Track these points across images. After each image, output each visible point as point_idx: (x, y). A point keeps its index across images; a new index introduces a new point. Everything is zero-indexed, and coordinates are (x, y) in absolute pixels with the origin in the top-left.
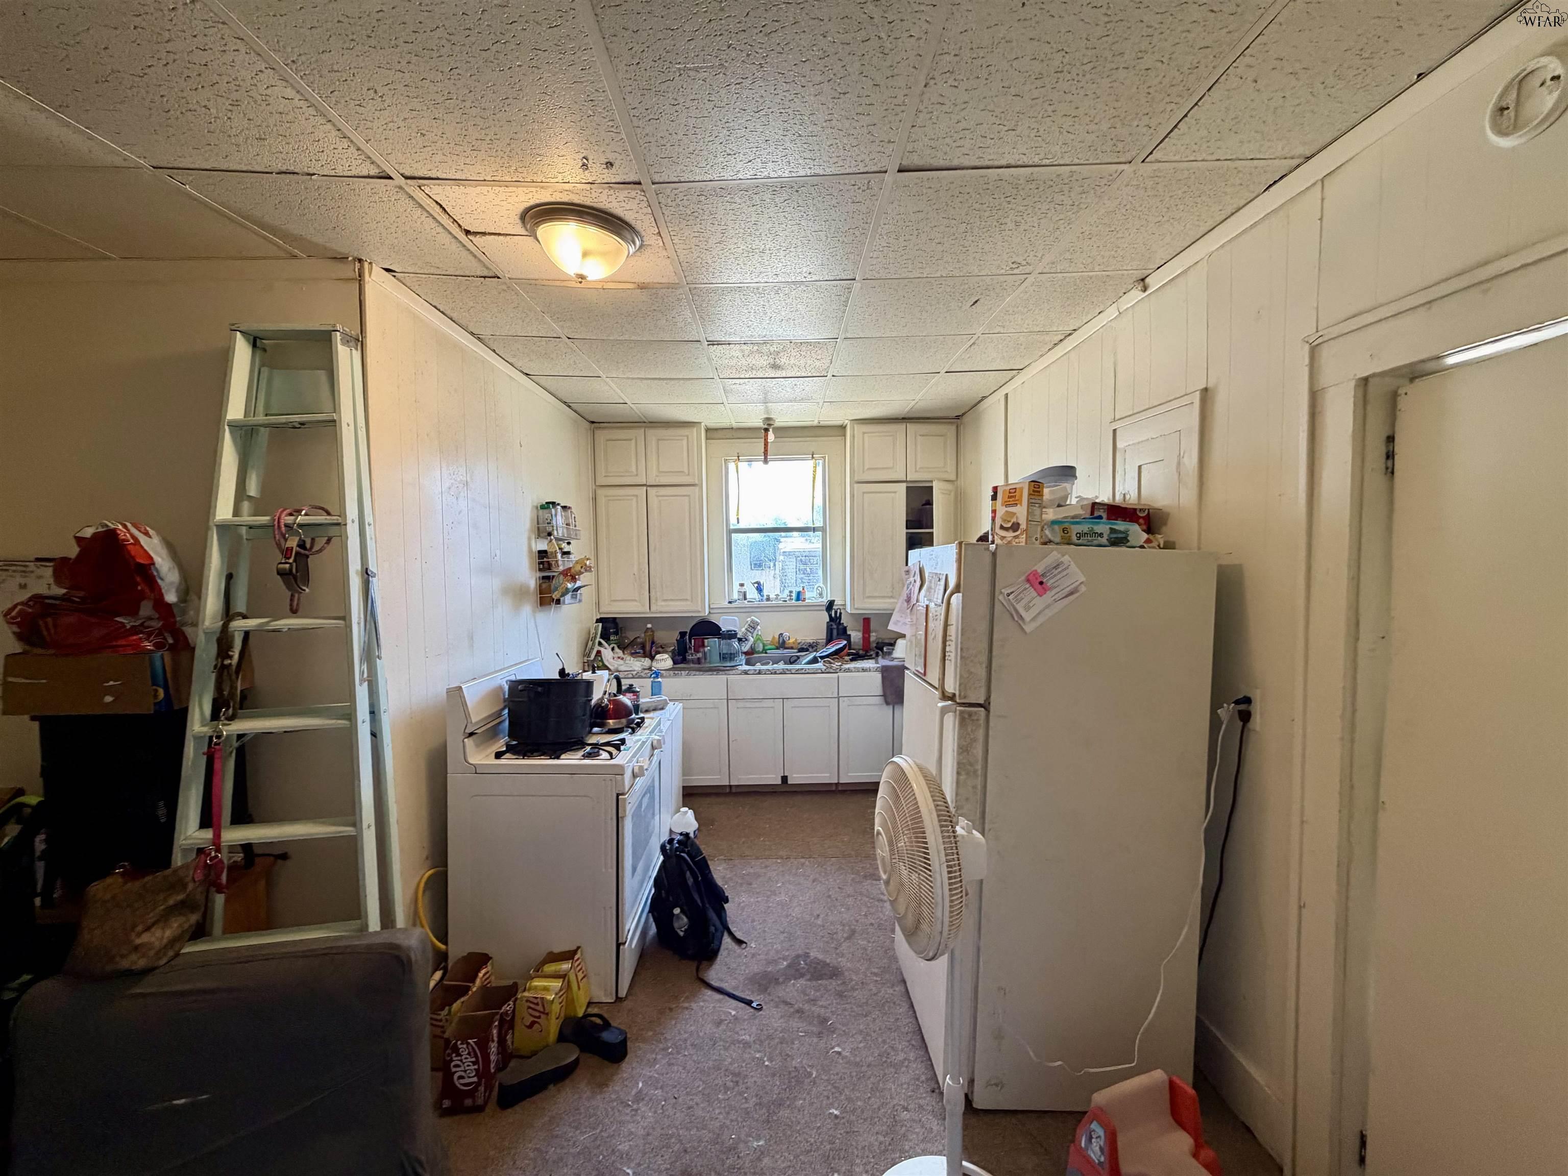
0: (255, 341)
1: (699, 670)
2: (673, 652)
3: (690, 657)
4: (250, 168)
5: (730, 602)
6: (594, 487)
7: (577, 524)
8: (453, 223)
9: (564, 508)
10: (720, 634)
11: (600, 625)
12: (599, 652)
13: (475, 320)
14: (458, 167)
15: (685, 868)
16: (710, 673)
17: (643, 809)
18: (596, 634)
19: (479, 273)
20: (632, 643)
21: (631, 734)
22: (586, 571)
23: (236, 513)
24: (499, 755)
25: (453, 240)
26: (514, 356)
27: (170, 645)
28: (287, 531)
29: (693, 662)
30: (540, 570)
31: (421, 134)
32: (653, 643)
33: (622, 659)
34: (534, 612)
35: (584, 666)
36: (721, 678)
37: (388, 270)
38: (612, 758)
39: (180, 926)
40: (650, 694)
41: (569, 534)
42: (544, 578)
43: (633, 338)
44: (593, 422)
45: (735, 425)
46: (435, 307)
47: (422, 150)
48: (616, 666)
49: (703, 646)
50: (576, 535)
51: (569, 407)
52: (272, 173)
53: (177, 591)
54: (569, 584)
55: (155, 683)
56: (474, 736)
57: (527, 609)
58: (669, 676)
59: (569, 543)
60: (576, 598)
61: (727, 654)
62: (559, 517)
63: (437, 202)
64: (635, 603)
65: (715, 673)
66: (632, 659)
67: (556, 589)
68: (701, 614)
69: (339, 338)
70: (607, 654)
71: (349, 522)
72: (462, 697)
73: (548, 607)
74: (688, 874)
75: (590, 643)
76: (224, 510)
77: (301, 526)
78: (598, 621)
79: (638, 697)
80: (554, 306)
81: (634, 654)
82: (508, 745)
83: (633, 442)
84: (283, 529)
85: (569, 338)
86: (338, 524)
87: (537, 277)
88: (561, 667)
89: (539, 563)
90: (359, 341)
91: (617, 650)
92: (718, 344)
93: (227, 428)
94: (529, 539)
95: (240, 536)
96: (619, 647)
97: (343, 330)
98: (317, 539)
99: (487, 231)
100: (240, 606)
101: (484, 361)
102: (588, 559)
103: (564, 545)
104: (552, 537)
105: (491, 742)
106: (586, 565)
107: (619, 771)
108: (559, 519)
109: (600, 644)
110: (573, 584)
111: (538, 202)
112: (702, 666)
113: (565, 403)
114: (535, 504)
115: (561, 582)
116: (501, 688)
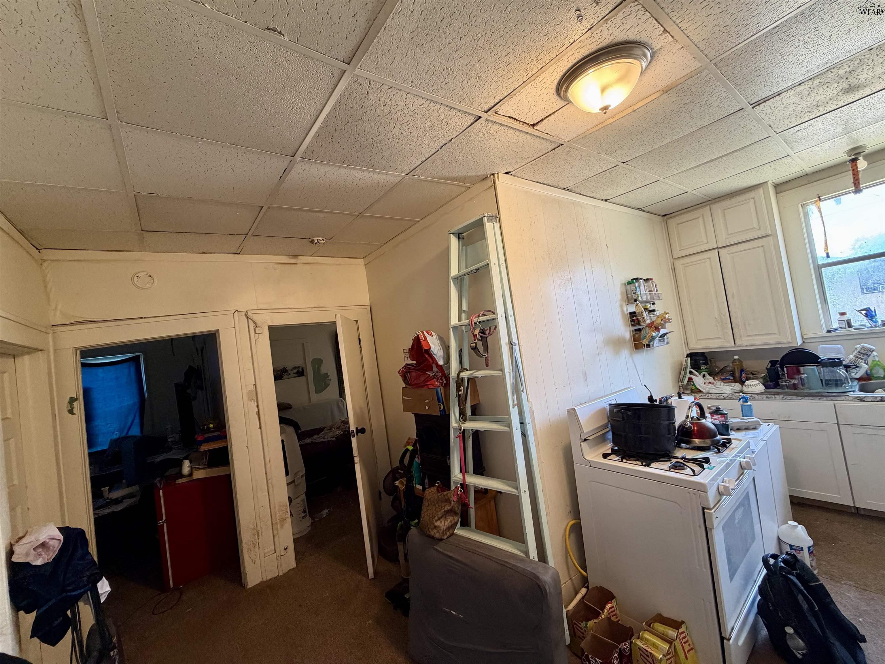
0: (459, 236)
1: (797, 395)
2: (764, 378)
3: (784, 383)
4: (431, 153)
5: (829, 331)
6: (672, 260)
7: (658, 289)
8: (523, 124)
9: (646, 280)
10: (818, 362)
11: (689, 359)
12: (690, 379)
13: (561, 179)
14: (506, 85)
15: (795, 591)
16: (811, 398)
17: (736, 521)
18: (687, 365)
19: (550, 148)
20: (722, 371)
21: (716, 453)
22: (665, 322)
23: (460, 319)
24: (605, 456)
25: (527, 135)
26: (593, 191)
27: (445, 383)
28: (475, 326)
29: (788, 387)
30: (632, 325)
31: (478, 77)
32: (742, 371)
33: (713, 384)
34: (631, 354)
35: (680, 389)
36: (827, 404)
37: (507, 173)
38: (695, 475)
39: (451, 521)
40: (741, 415)
41: (652, 297)
42: (636, 330)
43: (675, 138)
44: (665, 215)
45: (808, 170)
46: (537, 182)
47: (484, 88)
48: (708, 389)
49: (799, 373)
50: (659, 297)
51: (643, 211)
52: (439, 150)
53: (443, 358)
54: (653, 333)
55: (439, 401)
56: (588, 441)
57: (625, 353)
58: (762, 399)
59: (654, 304)
60: (664, 341)
61: (830, 380)
62: (642, 288)
63: (510, 117)
64: (720, 340)
65: (817, 398)
66: (722, 384)
67: (644, 337)
68: (794, 345)
69: (486, 219)
70: (699, 380)
71: (499, 317)
72: (576, 415)
73: (642, 350)
74: (800, 597)
75: (683, 372)
76: (454, 320)
77: (480, 322)
78: (688, 356)
79: (726, 419)
80: (604, 145)
81: (724, 380)
82: (613, 450)
83: (701, 220)
84: (473, 325)
85: (624, 163)
86: (495, 319)
87: (584, 131)
88: (649, 395)
89: (631, 321)
90: (497, 218)
91: (707, 376)
92: (765, 102)
93: (451, 280)
94: (621, 306)
95: (463, 330)
96: (709, 374)
97: (488, 214)
98: (491, 327)
99: (543, 117)
100: (466, 365)
101: (573, 203)
102: (666, 314)
103: (649, 306)
104: (638, 302)
105: (600, 446)
106: (665, 318)
107: (701, 488)
108: (642, 289)
109: (691, 373)
110: (657, 333)
111: (562, 74)
112: (799, 391)
113: (639, 209)
114: (624, 282)
115: (647, 332)
116: (604, 409)
